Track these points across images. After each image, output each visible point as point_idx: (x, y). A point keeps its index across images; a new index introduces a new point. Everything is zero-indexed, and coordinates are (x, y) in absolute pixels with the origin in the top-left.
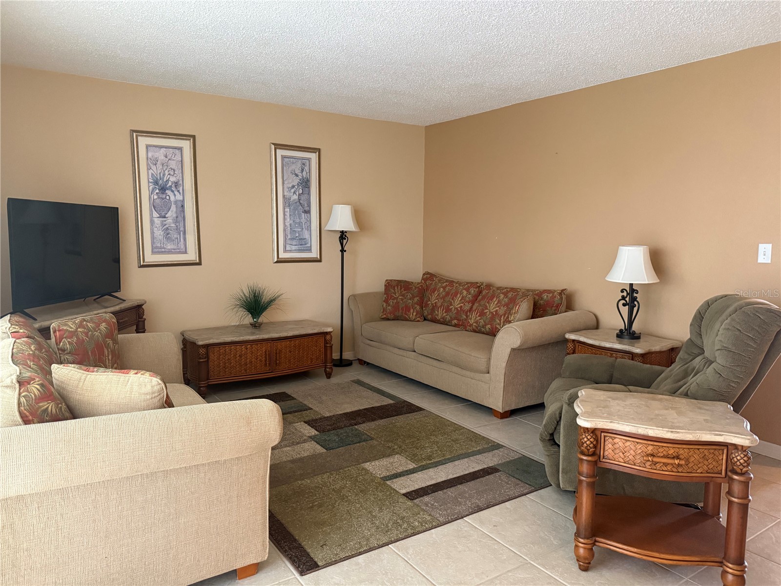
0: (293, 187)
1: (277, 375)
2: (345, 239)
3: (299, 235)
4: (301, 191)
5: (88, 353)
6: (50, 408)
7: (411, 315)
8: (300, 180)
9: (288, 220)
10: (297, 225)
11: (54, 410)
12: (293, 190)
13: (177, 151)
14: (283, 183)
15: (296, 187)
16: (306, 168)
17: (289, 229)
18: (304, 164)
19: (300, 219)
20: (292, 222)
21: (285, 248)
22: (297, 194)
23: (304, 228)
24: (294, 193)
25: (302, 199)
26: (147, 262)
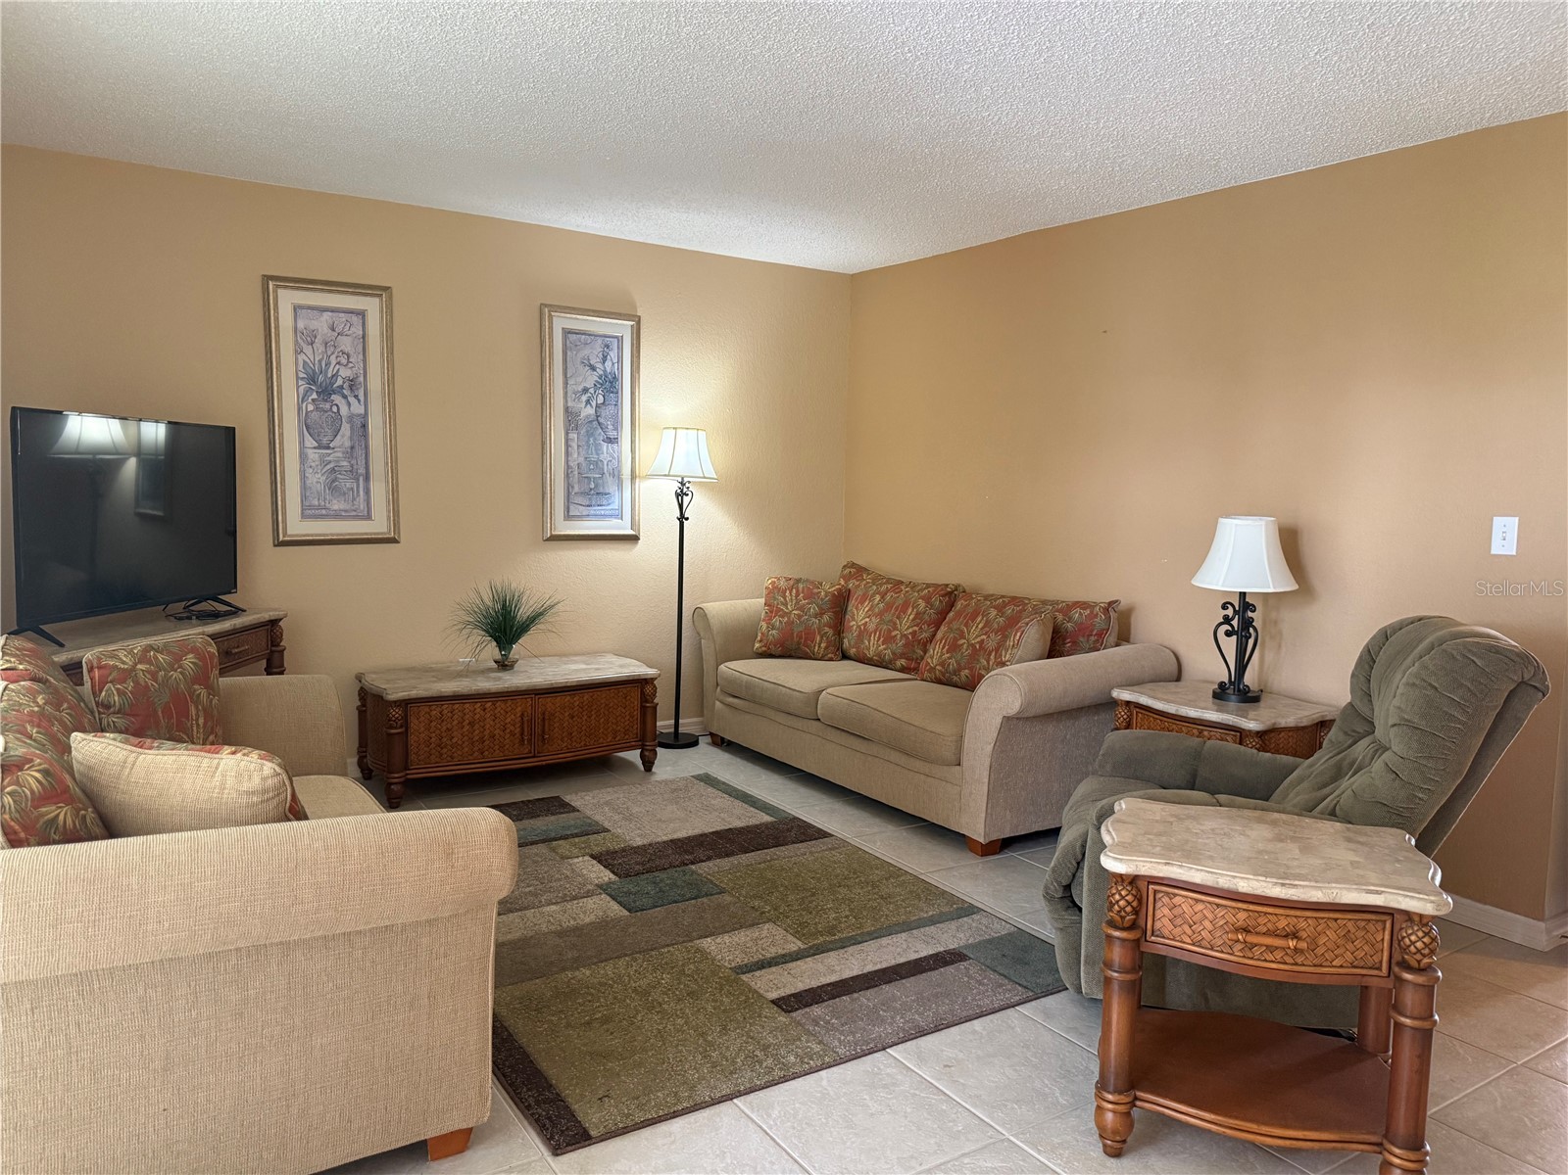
0: (585, 390)
1: (544, 763)
2: (687, 495)
3: (596, 486)
4: (601, 399)
5: (155, 711)
6: (61, 817)
7: (817, 648)
8: (600, 377)
9: (576, 456)
10: (592, 467)
11: (69, 821)
12: (584, 398)
13: (355, 319)
14: (566, 383)
15: (592, 390)
16: (611, 353)
17: (576, 473)
18: (607, 346)
19: (598, 454)
20: (581, 460)
21: (568, 512)
22: (594, 404)
23: (605, 471)
24: (588, 402)
25: (603, 415)
26: (290, 536)
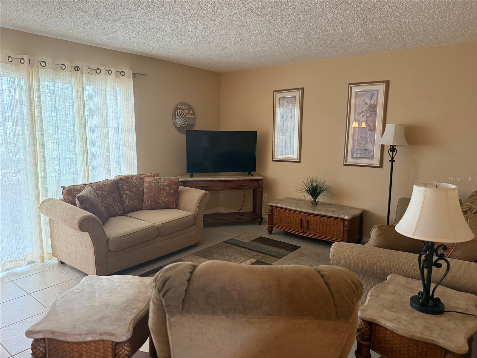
0: (362, 112)
2: (395, 151)
3: (364, 147)
4: (368, 114)
8: (369, 106)
9: (357, 136)
10: (363, 140)
12: (362, 115)
13: (293, 99)
14: (355, 110)
15: (365, 112)
16: (374, 97)
17: (357, 142)
18: (373, 95)
19: (366, 135)
20: (359, 137)
21: (353, 156)
22: (365, 116)
23: (368, 141)
24: (363, 116)
25: (369, 120)
